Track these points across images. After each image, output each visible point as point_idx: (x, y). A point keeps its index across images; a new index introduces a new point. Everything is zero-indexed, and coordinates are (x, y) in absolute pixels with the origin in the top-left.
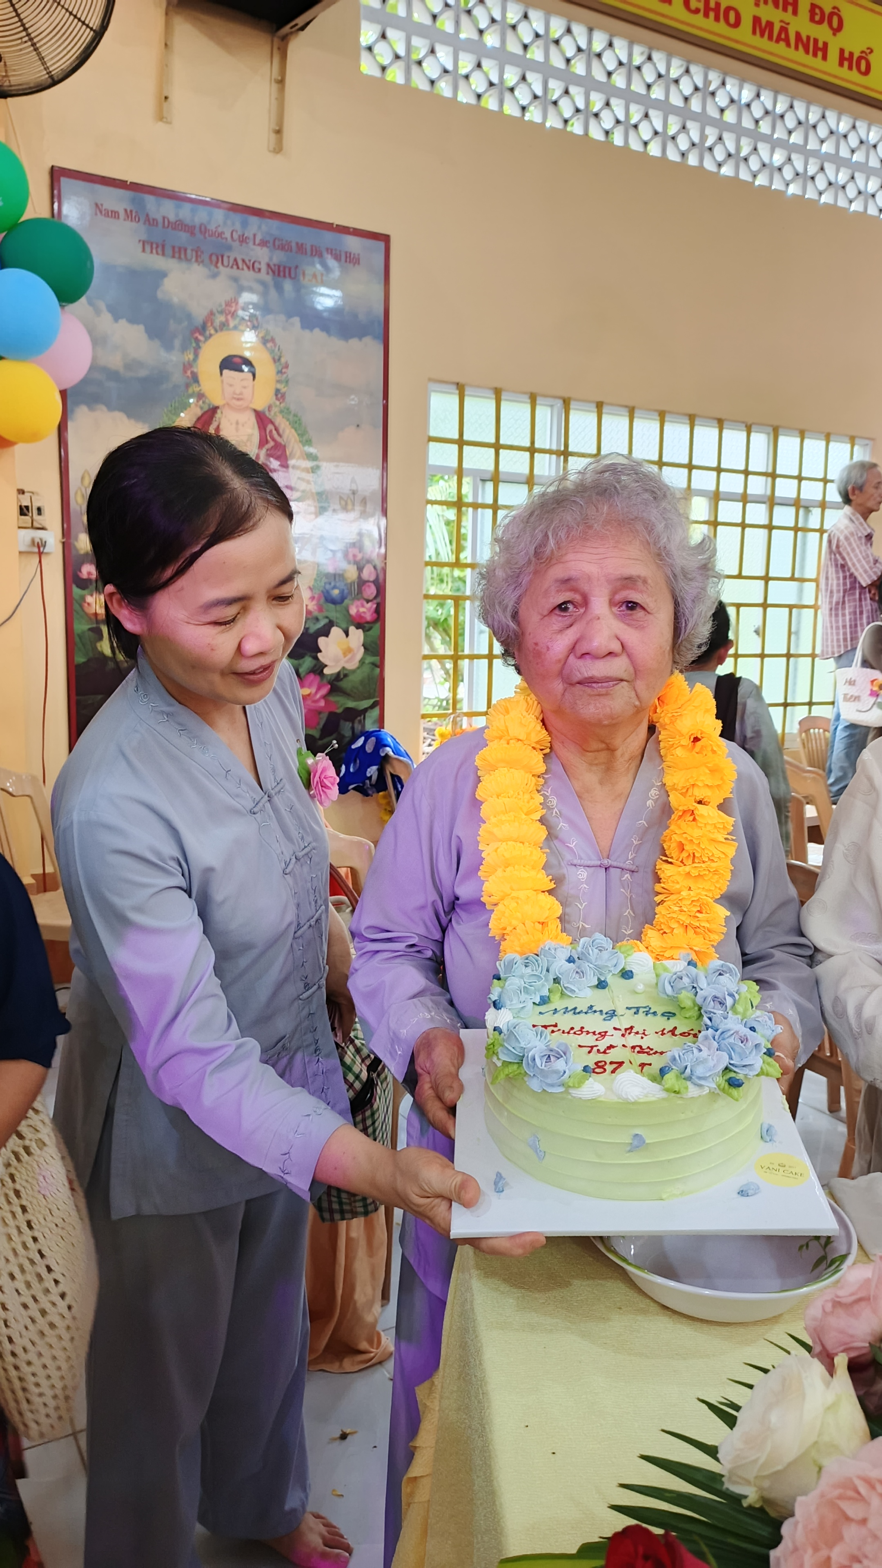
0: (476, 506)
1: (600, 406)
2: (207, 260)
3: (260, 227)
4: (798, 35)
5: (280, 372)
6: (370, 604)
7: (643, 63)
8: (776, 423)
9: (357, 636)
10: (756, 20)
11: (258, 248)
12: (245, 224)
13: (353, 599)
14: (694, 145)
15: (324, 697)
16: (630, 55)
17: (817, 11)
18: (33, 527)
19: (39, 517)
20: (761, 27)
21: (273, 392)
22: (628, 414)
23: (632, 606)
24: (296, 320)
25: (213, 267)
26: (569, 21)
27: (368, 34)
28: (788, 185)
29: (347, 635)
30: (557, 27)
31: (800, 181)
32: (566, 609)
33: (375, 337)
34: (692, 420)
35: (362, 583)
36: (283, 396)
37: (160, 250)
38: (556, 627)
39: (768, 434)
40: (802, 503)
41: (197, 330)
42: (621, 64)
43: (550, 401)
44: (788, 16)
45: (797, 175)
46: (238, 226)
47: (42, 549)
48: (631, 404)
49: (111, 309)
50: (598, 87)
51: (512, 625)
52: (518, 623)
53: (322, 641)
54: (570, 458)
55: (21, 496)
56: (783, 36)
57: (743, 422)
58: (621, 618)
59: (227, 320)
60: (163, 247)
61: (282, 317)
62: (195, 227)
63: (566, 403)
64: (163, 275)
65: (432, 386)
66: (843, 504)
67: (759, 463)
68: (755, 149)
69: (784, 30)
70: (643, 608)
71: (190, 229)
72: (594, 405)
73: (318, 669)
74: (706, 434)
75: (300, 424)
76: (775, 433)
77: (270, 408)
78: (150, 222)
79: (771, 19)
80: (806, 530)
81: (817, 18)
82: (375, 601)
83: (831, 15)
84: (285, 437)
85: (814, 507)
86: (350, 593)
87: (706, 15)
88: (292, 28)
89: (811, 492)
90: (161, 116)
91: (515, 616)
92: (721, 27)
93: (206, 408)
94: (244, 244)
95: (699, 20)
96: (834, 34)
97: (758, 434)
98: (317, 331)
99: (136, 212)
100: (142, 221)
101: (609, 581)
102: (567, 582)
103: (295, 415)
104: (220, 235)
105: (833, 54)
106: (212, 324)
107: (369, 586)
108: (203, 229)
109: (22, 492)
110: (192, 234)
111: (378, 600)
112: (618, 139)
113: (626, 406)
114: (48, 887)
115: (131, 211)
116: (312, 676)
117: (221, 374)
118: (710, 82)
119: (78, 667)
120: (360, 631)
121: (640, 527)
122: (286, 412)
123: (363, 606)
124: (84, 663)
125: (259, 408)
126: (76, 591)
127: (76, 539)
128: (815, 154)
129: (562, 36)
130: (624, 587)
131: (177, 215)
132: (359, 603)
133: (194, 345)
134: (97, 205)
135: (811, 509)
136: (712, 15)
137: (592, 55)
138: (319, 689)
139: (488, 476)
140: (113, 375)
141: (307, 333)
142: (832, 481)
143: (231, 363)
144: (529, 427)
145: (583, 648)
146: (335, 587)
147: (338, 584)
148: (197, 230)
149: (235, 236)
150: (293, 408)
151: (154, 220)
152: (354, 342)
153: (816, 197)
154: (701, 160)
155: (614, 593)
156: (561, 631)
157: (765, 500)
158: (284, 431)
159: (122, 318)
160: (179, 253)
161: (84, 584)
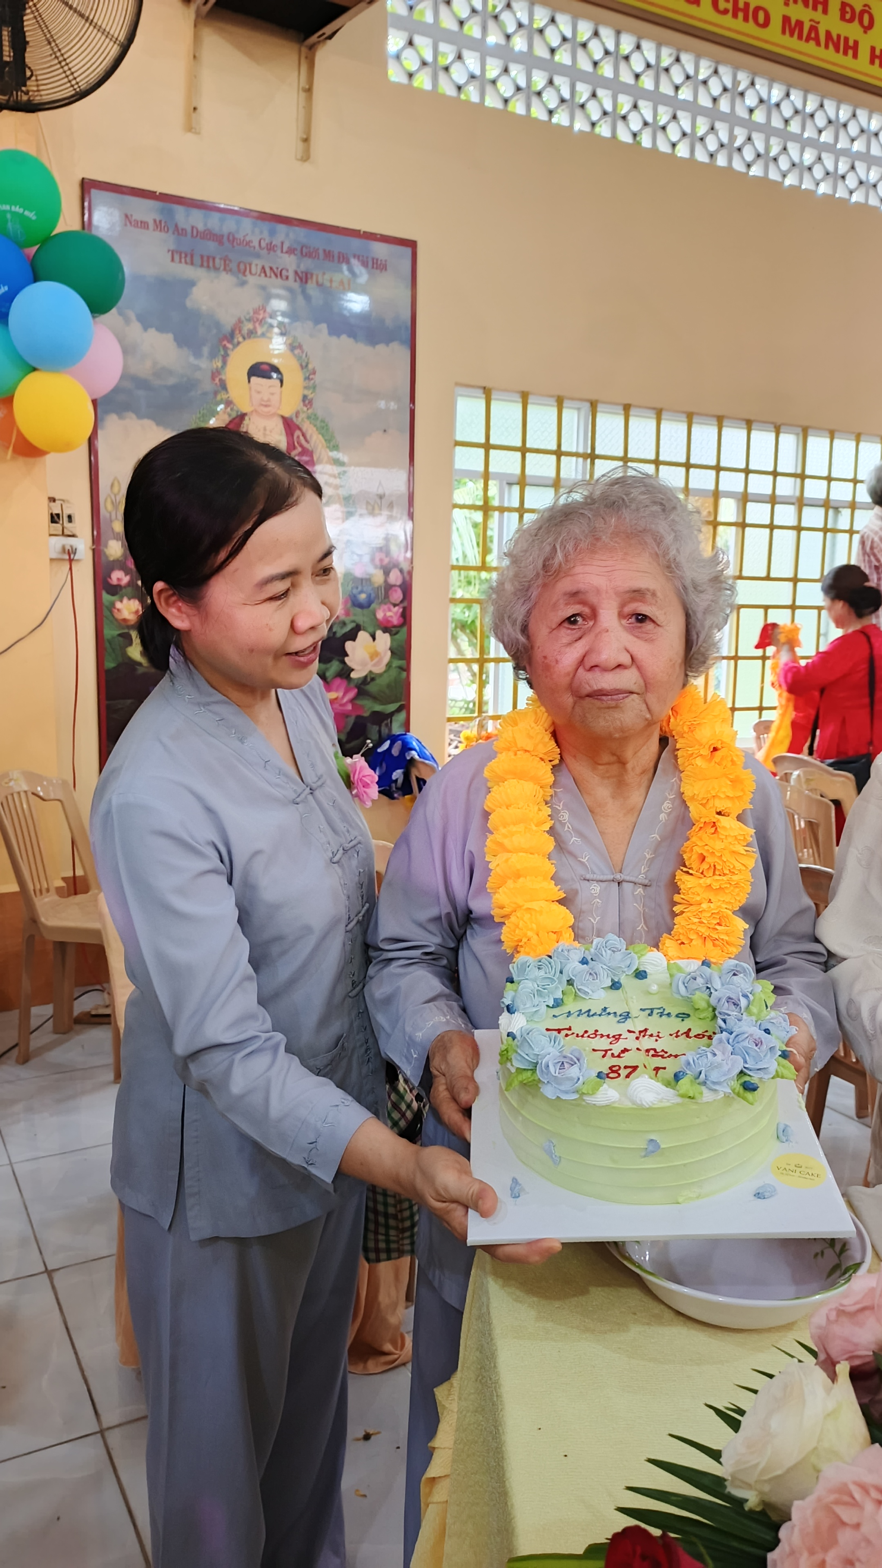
0: (502, 510)
1: (627, 408)
2: (235, 268)
3: (287, 235)
4: (828, 34)
5: (307, 378)
6: (397, 608)
7: (671, 65)
8: (805, 423)
9: (384, 640)
10: (786, 20)
11: (286, 256)
12: (272, 233)
13: (381, 603)
14: (722, 146)
15: (352, 701)
16: (658, 57)
17: (848, 9)
18: (63, 534)
19: (70, 525)
20: (791, 27)
21: (301, 398)
22: (655, 416)
23: (642, 618)
24: (324, 327)
25: (240, 276)
26: (597, 25)
27: (395, 42)
28: (818, 184)
29: (374, 639)
30: (585, 30)
31: (830, 181)
32: (575, 622)
33: (402, 342)
34: (720, 421)
35: (388, 587)
36: (311, 402)
37: (188, 259)
38: (565, 640)
39: (797, 434)
40: (832, 504)
41: (225, 338)
42: (648, 66)
43: (577, 404)
44: (818, 15)
45: (828, 174)
46: (266, 234)
47: (72, 556)
48: (659, 406)
49: (142, 319)
50: (625, 89)
51: (522, 639)
52: (528, 637)
53: (349, 645)
54: (597, 461)
55: (52, 504)
56: (813, 35)
57: (772, 423)
58: (630, 630)
59: (255, 328)
60: (192, 256)
61: (310, 324)
62: (222, 236)
63: (594, 406)
64: (192, 284)
65: (460, 390)
66: (873, 505)
67: (787, 464)
68: (785, 149)
69: (814, 29)
70: (653, 621)
71: (218, 238)
72: (621, 408)
73: (345, 673)
74: (734, 436)
75: (327, 429)
76: (805, 433)
77: (297, 414)
78: (179, 232)
79: (801, 18)
80: (835, 531)
81: (848, 16)
82: (402, 605)
83: (862, 12)
84: (312, 443)
85: (844, 507)
86: (377, 596)
87: (735, 16)
88: (319, 37)
89: (841, 492)
90: (190, 127)
91: (525, 629)
92: (750, 27)
93: (234, 415)
94: (272, 253)
95: (727, 20)
96: (865, 32)
97: (787, 435)
98: (344, 337)
99: (165, 222)
100: (171, 231)
101: (617, 594)
102: (575, 596)
103: (323, 421)
104: (248, 243)
105: (864, 53)
106: (240, 331)
107: (396, 591)
108: (232, 239)
109: (52, 500)
110: (221, 243)
111: (405, 604)
112: (646, 141)
113: (654, 409)
114: (78, 890)
115: (160, 221)
116: (338, 681)
117: (249, 381)
118: (739, 82)
119: (108, 672)
120: (387, 635)
121: (649, 539)
122: (312, 418)
123: (390, 610)
124: (114, 668)
125: (287, 415)
126: (106, 597)
127: (106, 546)
128: (846, 152)
129: (589, 39)
130: (633, 600)
131: (205, 225)
132: (386, 607)
133: (222, 353)
134: (126, 216)
135: (840, 509)
136: (741, 15)
137: (619, 57)
138: (346, 693)
139: (516, 480)
140: (142, 383)
141: (334, 340)
142: (862, 482)
143: (260, 370)
144: (556, 430)
145: (590, 661)
146: (361, 592)
147: (365, 589)
148: (225, 239)
149: (263, 244)
150: (320, 414)
151: (182, 230)
152: (381, 347)
153: (845, 195)
154: (730, 160)
155: (623, 605)
156: (569, 644)
157: (794, 500)
158: (311, 436)
159: (151, 327)
160: (207, 262)
161: (115, 590)
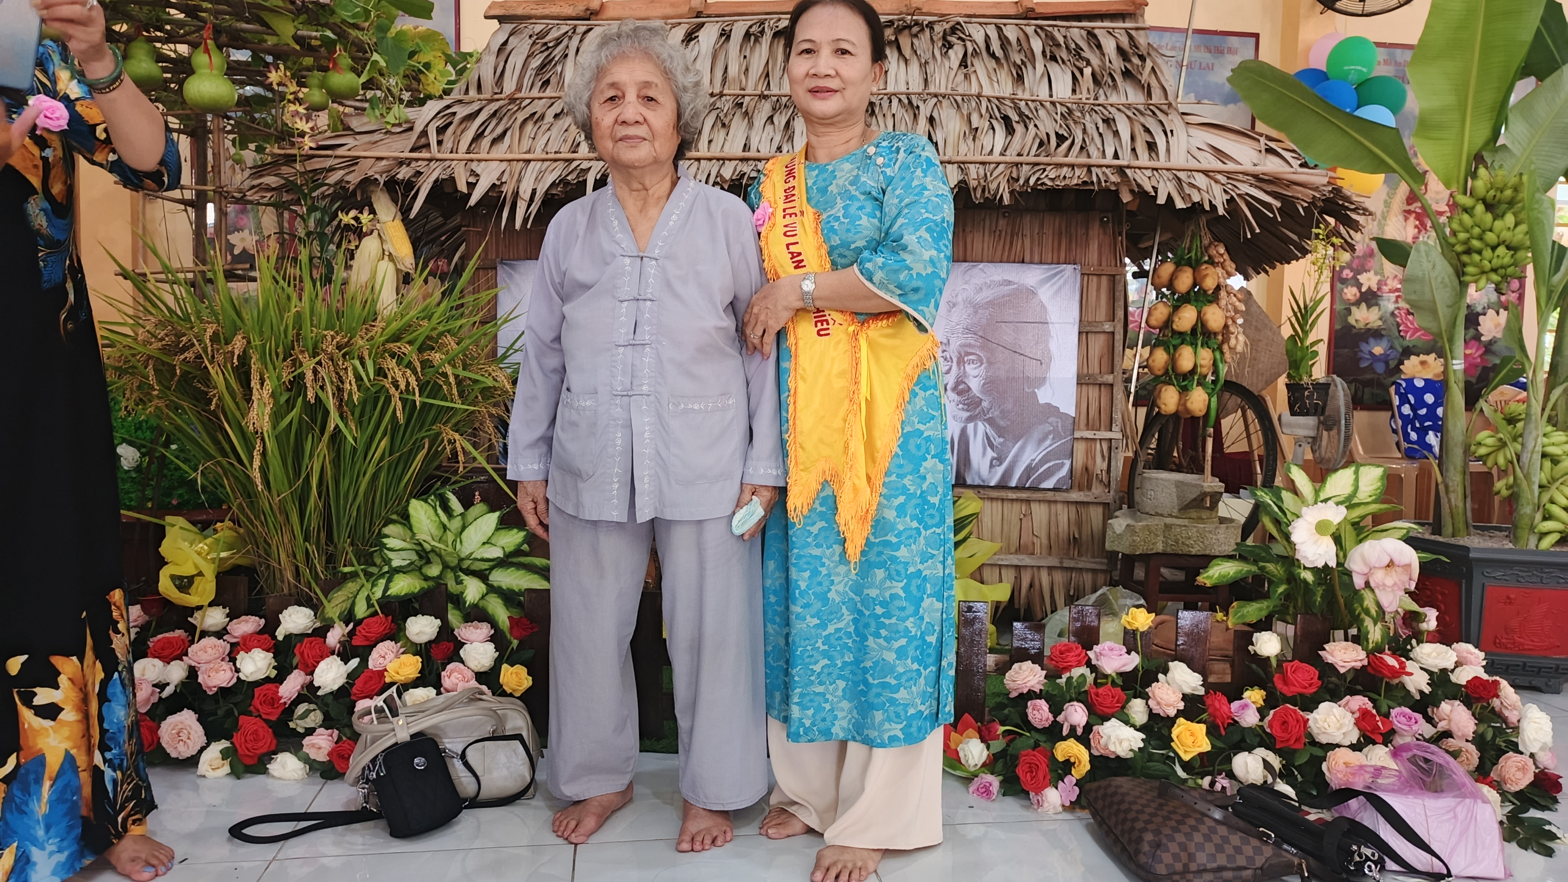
6: (1515, 294)
9: (1504, 315)
15: (1481, 356)
29: (1498, 313)
53: (1481, 318)
73: (1478, 337)
78: (1396, 64)
82: (1519, 292)
100: (1393, 65)
116: (1473, 342)
119: (1336, 331)
120: (1507, 312)
123: (1510, 295)
126: (1339, 285)
138: (1477, 350)
161: (1344, 281)
